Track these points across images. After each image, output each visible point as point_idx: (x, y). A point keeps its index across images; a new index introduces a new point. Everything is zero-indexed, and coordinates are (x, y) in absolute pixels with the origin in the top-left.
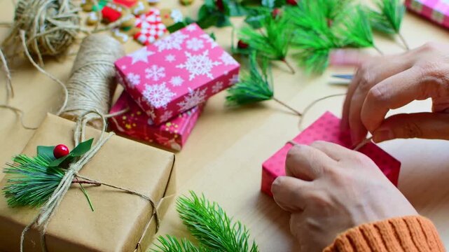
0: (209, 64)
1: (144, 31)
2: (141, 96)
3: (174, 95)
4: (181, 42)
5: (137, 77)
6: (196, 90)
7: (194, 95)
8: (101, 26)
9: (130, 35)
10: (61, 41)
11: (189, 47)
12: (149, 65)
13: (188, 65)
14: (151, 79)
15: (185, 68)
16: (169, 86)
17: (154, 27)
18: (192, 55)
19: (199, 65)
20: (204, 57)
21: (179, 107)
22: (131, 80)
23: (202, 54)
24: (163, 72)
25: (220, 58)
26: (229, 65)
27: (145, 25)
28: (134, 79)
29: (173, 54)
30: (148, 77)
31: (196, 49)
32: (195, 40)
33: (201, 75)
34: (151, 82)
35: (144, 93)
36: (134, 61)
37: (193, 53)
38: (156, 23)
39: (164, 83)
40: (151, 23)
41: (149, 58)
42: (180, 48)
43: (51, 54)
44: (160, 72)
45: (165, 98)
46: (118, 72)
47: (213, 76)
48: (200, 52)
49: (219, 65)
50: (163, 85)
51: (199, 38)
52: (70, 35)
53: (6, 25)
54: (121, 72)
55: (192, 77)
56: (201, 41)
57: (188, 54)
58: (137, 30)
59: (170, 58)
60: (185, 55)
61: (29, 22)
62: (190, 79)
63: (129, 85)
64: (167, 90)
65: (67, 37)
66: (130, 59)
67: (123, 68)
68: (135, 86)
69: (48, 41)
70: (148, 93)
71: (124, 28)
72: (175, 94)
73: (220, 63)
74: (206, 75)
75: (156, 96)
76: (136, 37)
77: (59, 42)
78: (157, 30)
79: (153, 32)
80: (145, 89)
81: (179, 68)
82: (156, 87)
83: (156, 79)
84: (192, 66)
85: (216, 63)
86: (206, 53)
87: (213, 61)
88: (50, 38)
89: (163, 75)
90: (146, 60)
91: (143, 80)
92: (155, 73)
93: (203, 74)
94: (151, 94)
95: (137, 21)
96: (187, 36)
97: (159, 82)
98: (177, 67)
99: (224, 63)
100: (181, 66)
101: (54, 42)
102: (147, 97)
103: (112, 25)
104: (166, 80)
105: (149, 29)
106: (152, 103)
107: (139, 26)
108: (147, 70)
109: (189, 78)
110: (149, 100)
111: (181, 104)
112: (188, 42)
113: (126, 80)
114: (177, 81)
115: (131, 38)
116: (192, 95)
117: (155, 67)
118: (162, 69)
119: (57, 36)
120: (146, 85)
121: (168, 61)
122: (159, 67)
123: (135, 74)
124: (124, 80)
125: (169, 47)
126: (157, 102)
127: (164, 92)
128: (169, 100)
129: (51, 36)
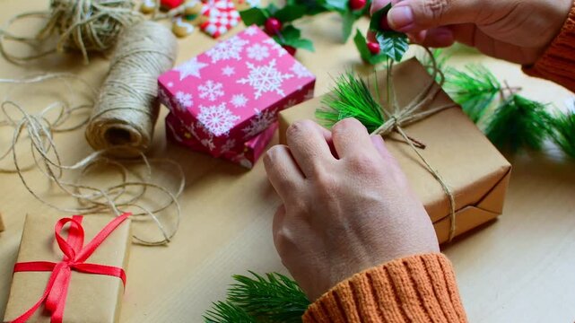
0: (278, 77)
1: (213, 20)
2: (196, 121)
3: (238, 119)
4: (240, 49)
5: (188, 96)
6: (264, 111)
7: (262, 118)
8: (159, 14)
9: (195, 26)
10: (111, 32)
11: (251, 56)
12: (203, 81)
13: (252, 79)
14: (207, 98)
15: (247, 84)
16: (230, 107)
17: (225, 15)
18: (256, 66)
19: (265, 79)
20: (270, 68)
21: (244, 134)
22: (181, 101)
23: (268, 65)
24: (221, 89)
25: (291, 69)
26: (303, 78)
27: (214, 13)
28: (184, 99)
29: (231, 66)
30: (202, 96)
31: (259, 58)
32: (257, 46)
33: (269, 92)
34: (207, 103)
35: (200, 117)
36: (182, 77)
37: (257, 63)
38: (228, 10)
39: (224, 104)
40: (221, 10)
41: (202, 71)
42: (239, 58)
43: (98, 49)
44: (217, 90)
45: (226, 123)
46: (163, 91)
47: (284, 92)
48: (265, 62)
49: (291, 79)
50: (222, 107)
51: (262, 45)
52: (121, 25)
53: (40, 15)
54: (167, 91)
55: (258, 95)
56: (265, 49)
57: (250, 66)
58: (204, 19)
59: (228, 71)
60: (246, 66)
61: (71, 9)
62: (256, 98)
63: (178, 107)
64: (228, 112)
65: (117, 28)
66: (177, 74)
67: (170, 85)
68: (187, 108)
69: (94, 32)
70: (205, 117)
71: (187, 16)
72: (239, 117)
73: (292, 76)
74: (275, 91)
75: (215, 120)
76: (203, 28)
77: (108, 34)
78: (229, 18)
79: (224, 21)
80: (200, 112)
81: (241, 84)
82: (213, 108)
83: (213, 98)
84: (256, 80)
85: (287, 76)
86: (273, 63)
87: (283, 74)
88: (97, 29)
89: (222, 94)
90: (197, 74)
91: (196, 100)
92: (211, 91)
93: (272, 90)
94: (208, 118)
95: (205, 8)
96: (247, 42)
97: (217, 102)
98: (238, 82)
99: (296, 75)
100: (243, 81)
101: (102, 33)
102: (204, 122)
103: (174, 12)
104: (226, 99)
105: (219, 18)
106: (211, 129)
107: (207, 14)
108: (201, 88)
109: (255, 96)
110: (206, 126)
111: (246, 129)
112: (249, 49)
113: (174, 100)
114: (239, 100)
115: (197, 29)
116: (259, 117)
117: (209, 83)
118: (219, 85)
119: (105, 25)
120: (200, 106)
121: (226, 75)
122: (215, 82)
123: (185, 93)
124: (171, 101)
125: (226, 57)
126: (216, 129)
127: (225, 115)
128: (231, 125)
129: (98, 26)
